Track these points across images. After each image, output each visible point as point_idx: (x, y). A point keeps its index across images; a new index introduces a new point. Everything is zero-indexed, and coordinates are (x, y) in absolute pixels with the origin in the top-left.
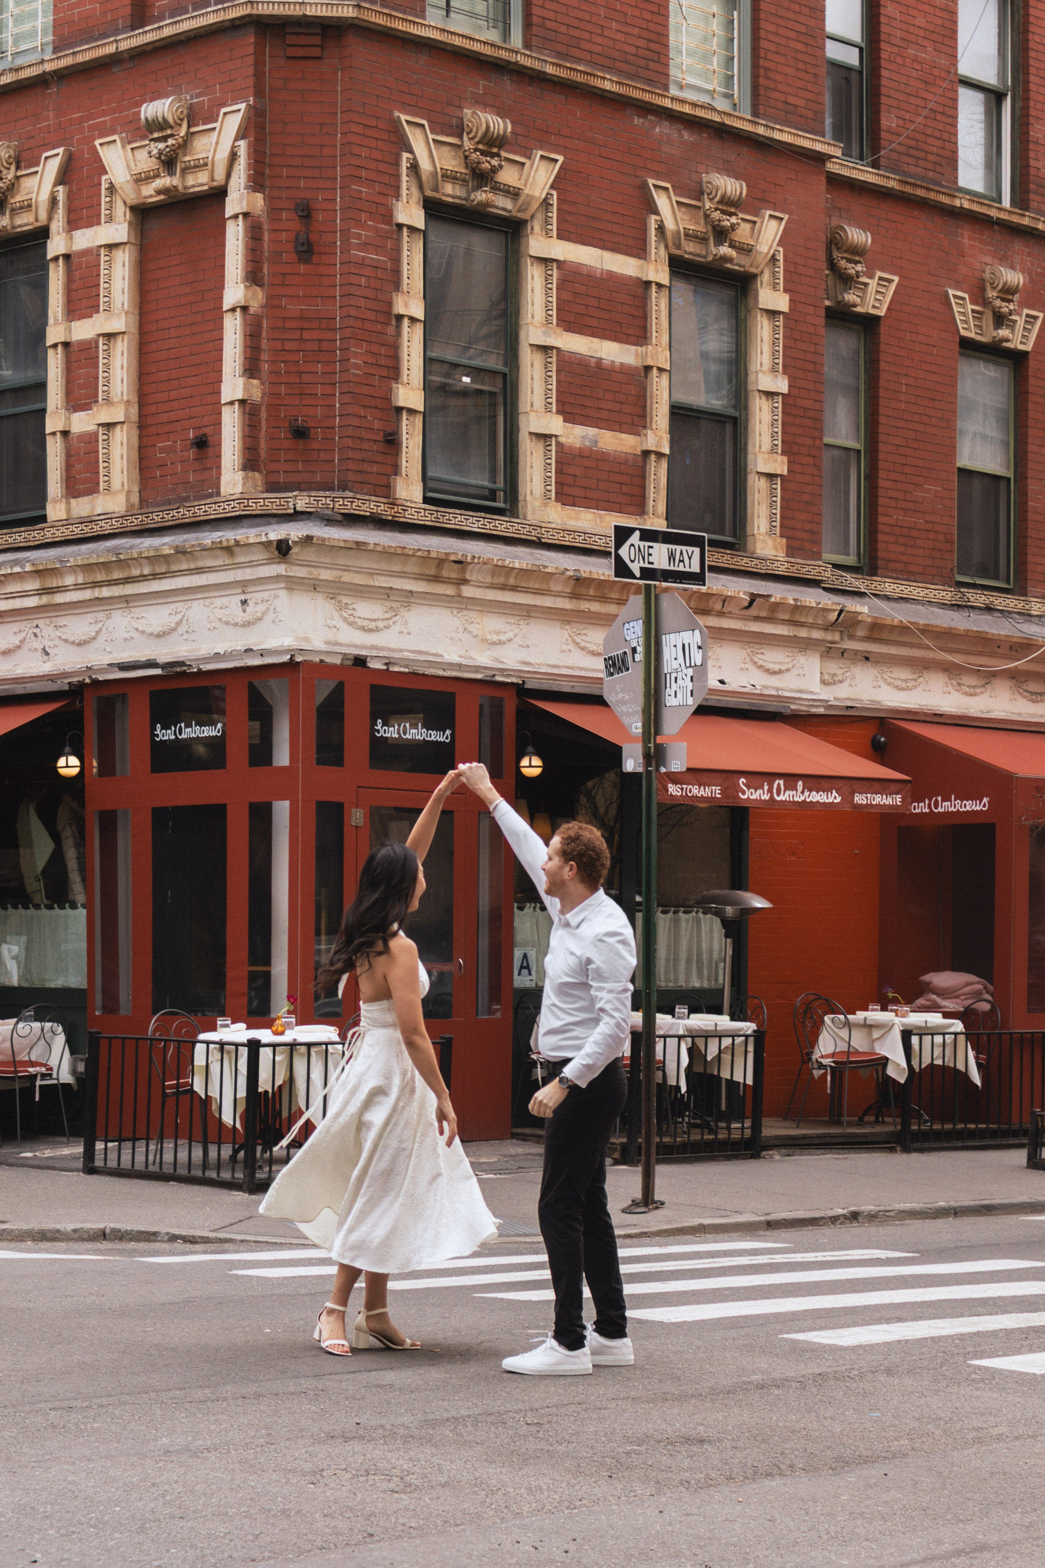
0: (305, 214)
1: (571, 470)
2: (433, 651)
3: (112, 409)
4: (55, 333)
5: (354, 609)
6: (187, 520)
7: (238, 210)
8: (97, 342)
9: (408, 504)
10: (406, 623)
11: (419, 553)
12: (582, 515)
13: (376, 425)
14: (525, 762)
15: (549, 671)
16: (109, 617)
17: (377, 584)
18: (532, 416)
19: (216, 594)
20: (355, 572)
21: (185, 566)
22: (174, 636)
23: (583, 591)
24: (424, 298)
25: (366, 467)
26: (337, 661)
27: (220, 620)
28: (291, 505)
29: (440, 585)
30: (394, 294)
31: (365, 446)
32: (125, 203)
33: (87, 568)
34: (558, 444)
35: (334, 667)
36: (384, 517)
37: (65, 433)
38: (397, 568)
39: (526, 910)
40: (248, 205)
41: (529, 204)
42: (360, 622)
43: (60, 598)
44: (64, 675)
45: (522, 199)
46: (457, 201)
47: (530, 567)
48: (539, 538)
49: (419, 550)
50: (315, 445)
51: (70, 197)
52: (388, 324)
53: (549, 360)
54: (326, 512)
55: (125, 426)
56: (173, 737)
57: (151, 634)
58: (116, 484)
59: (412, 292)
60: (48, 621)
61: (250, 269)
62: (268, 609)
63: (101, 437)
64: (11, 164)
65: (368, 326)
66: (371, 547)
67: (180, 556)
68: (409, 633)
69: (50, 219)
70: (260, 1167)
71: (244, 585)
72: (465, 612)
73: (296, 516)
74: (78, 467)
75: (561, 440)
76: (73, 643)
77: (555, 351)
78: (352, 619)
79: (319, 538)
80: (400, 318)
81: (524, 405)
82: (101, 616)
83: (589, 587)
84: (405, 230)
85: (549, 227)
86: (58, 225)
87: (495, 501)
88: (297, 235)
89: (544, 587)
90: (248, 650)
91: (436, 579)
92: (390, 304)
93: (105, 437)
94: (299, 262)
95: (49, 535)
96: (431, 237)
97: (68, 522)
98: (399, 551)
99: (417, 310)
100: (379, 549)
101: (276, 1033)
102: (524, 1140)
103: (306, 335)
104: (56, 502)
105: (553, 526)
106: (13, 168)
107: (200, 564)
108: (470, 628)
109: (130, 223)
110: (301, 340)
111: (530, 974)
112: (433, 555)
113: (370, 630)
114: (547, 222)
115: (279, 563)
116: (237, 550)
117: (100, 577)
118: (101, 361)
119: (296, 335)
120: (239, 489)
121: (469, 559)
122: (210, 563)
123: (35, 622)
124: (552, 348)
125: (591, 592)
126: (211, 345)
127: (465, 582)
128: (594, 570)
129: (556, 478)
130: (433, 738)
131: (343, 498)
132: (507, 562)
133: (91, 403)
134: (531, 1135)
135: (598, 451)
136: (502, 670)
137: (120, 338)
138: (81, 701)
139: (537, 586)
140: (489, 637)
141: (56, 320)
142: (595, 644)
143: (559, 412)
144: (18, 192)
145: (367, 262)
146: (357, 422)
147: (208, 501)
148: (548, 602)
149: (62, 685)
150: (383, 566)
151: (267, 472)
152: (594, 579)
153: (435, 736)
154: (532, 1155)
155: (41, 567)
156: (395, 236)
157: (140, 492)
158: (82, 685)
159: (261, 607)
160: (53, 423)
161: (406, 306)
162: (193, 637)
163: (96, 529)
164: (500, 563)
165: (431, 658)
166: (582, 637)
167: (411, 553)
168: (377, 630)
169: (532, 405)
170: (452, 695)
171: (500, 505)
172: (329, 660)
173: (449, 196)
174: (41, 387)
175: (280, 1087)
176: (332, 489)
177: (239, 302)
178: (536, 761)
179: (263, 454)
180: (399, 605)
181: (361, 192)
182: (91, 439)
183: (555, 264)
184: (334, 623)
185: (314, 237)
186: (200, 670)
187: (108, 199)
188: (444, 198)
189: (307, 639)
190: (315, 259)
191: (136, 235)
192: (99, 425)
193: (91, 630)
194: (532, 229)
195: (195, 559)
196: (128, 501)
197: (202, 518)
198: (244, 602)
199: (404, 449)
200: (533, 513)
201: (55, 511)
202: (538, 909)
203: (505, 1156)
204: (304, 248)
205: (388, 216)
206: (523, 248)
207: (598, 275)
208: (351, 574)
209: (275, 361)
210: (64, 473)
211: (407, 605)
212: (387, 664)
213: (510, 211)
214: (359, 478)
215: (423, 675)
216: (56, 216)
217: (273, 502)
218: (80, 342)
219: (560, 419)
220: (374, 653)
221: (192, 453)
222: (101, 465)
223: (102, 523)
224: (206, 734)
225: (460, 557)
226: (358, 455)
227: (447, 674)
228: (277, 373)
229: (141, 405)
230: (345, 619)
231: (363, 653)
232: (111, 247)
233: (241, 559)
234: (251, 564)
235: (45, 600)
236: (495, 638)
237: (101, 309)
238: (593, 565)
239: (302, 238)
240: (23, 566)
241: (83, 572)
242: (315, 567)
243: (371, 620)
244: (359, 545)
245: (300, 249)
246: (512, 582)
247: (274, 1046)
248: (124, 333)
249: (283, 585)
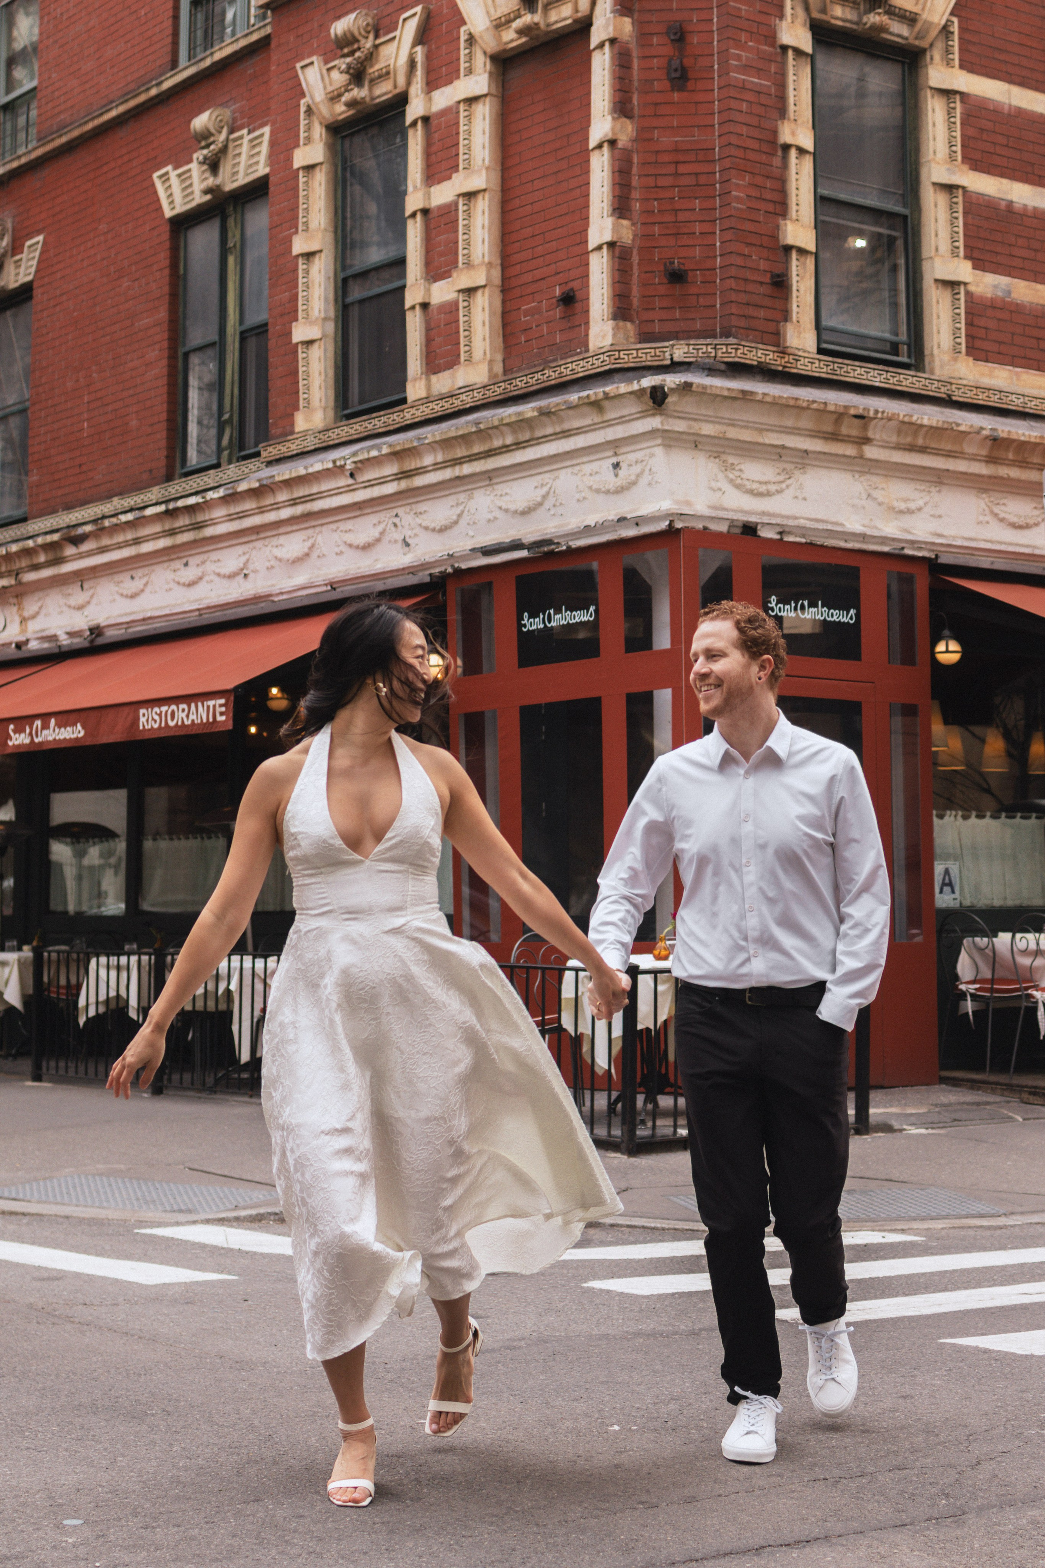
0: (677, 37)
1: (982, 322)
2: (833, 520)
3: (472, 273)
4: (413, 202)
5: (741, 470)
6: (553, 382)
7: (604, 36)
8: (456, 204)
9: (800, 353)
10: (801, 487)
11: (815, 406)
12: (996, 372)
13: (763, 265)
14: (941, 647)
15: (966, 544)
16: (470, 498)
17: (767, 441)
18: (937, 262)
19: (585, 459)
20: (742, 427)
21: (549, 430)
22: (541, 511)
23: (1001, 454)
24: (814, 127)
25: (751, 311)
26: (723, 528)
27: (590, 488)
28: (667, 355)
29: (839, 444)
30: (779, 122)
31: (751, 287)
32: (485, 53)
33: (446, 443)
34: (968, 293)
35: (720, 534)
36: (773, 367)
37: (425, 306)
38: (789, 423)
39: (946, 819)
40: (615, 30)
41: (927, 31)
42: (749, 485)
43: (420, 481)
44: (424, 566)
45: (919, 25)
46: (848, 25)
47: (940, 425)
48: (949, 396)
49: (814, 402)
50: (694, 290)
51: (428, 57)
52: (773, 154)
53: (955, 200)
54: (707, 360)
55: (487, 290)
56: (542, 626)
57: (516, 512)
58: (478, 354)
59: (799, 122)
60: (407, 508)
61: (617, 99)
62: (643, 471)
63: (461, 304)
64: (369, 32)
65: (751, 155)
66: (759, 397)
67: (544, 418)
68: (805, 499)
69: (409, 83)
70: (643, 1122)
71: (615, 445)
72: (868, 477)
73: (674, 366)
74: (438, 340)
75: (972, 288)
76: (434, 530)
77: (960, 191)
78: (739, 481)
79: (699, 385)
80: (786, 147)
81: (927, 250)
82: (462, 497)
83: (1007, 449)
84: (790, 53)
85: (951, 56)
86: (416, 91)
87: (897, 355)
88: (671, 59)
89: (956, 448)
90: (622, 520)
91: (834, 437)
92: (775, 133)
93: (466, 304)
94: (673, 90)
95: (409, 415)
96: (819, 64)
97: (427, 400)
98: (792, 403)
99: (807, 141)
100: (768, 399)
101: (659, 958)
102: (955, 1085)
103: (682, 169)
104: (415, 380)
105: (965, 382)
106: (371, 36)
107: (566, 426)
108: (875, 494)
109: (491, 73)
110: (676, 174)
111: (953, 892)
112: (831, 408)
113: (761, 495)
114: (948, 51)
115: (653, 415)
116: (606, 404)
117: (460, 452)
118: (461, 223)
119: (671, 169)
120: (608, 341)
121: (871, 414)
122: (576, 424)
123: (395, 512)
124: (957, 187)
125: (1011, 456)
126: (578, 191)
127: (867, 441)
128: (1013, 430)
129: (966, 330)
130: (835, 618)
131: (727, 345)
132: (914, 418)
133: (450, 271)
134: (963, 1080)
135: (1011, 303)
136: (912, 542)
137: (480, 196)
138: (444, 594)
139: (949, 447)
140: (895, 504)
141: (415, 187)
142: (1016, 516)
143: (966, 257)
144: (377, 61)
145: (748, 86)
146: (739, 261)
147: (576, 358)
148: (961, 466)
149: (423, 577)
150: (773, 420)
151: (641, 322)
152: (1014, 441)
153: (837, 616)
154: (968, 1104)
155: (398, 448)
156: (779, 59)
157: (504, 361)
158: (444, 576)
159: (637, 469)
160: (412, 297)
161: (793, 134)
162: (560, 510)
163: (458, 403)
164: (906, 419)
165: (830, 527)
166: (1003, 508)
167: (805, 404)
168: (768, 494)
169: (937, 250)
170: (856, 570)
171: (904, 359)
172: (714, 527)
173: (837, 18)
174: (400, 263)
175: (665, 1022)
176: (714, 336)
177: (606, 135)
178: (954, 646)
179: (635, 302)
180: (792, 466)
181: (740, 9)
182: (451, 309)
183: (958, 97)
184: (719, 485)
185: (687, 62)
186: (569, 547)
187: (467, 51)
188: (833, 21)
189: (688, 503)
190: (690, 85)
191: (497, 87)
192: (459, 291)
193: (453, 514)
194: (932, 58)
195: (561, 421)
196: (490, 370)
197: (568, 378)
198: (616, 466)
199: (795, 293)
200: (942, 367)
201: (415, 390)
202: (959, 818)
203: (936, 1105)
204: (677, 75)
205: (771, 37)
206: (921, 81)
207: (1006, 111)
208: (736, 430)
209: (647, 200)
210: (424, 349)
211: (803, 467)
212: (781, 533)
213: (906, 39)
214: (743, 323)
215: (822, 546)
216: (415, 80)
217: (647, 354)
218: (440, 207)
219: (967, 265)
220: (766, 520)
221: (558, 312)
222: (462, 334)
223: (463, 397)
224: (577, 620)
225: (860, 412)
226: (743, 298)
227: (849, 545)
228: (650, 212)
229: (504, 267)
230: (731, 481)
231: (753, 519)
232: (471, 101)
233: (610, 415)
234: (622, 420)
235: (403, 484)
236: (903, 506)
237: (461, 167)
238: (1011, 425)
239: (676, 63)
240: (380, 451)
241: (443, 449)
242: (695, 420)
243: (760, 483)
244: (745, 395)
245: (674, 75)
246: (920, 441)
247: (655, 972)
248: (485, 190)
249: (659, 441)
